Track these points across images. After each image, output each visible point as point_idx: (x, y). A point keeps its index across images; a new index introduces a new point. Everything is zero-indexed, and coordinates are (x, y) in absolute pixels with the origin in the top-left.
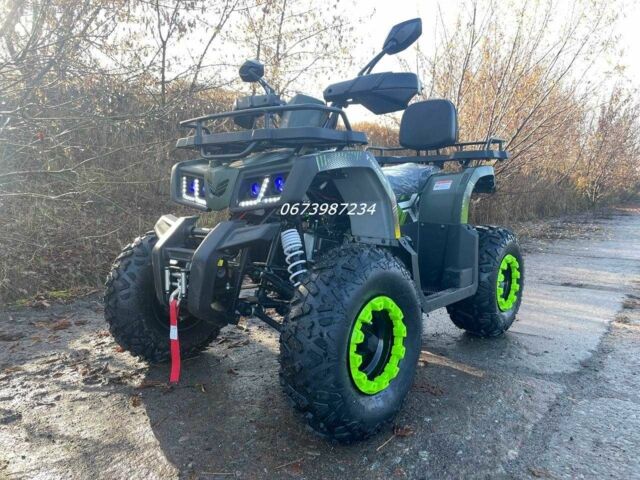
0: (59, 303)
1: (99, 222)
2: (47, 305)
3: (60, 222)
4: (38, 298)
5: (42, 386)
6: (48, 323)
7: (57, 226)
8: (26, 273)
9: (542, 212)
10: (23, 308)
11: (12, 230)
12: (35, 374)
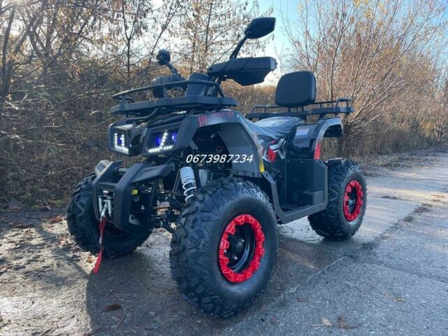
0: (57, 207)
1: (87, 158)
2: (50, 208)
3: (63, 158)
4: (45, 204)
5: (39, 252)
6: (49, 218)
7: (62, 160)
8: (41, 190)
9: (397, 148)
10: (35, 210)
11: (34, 163)
12: (36, 245)
